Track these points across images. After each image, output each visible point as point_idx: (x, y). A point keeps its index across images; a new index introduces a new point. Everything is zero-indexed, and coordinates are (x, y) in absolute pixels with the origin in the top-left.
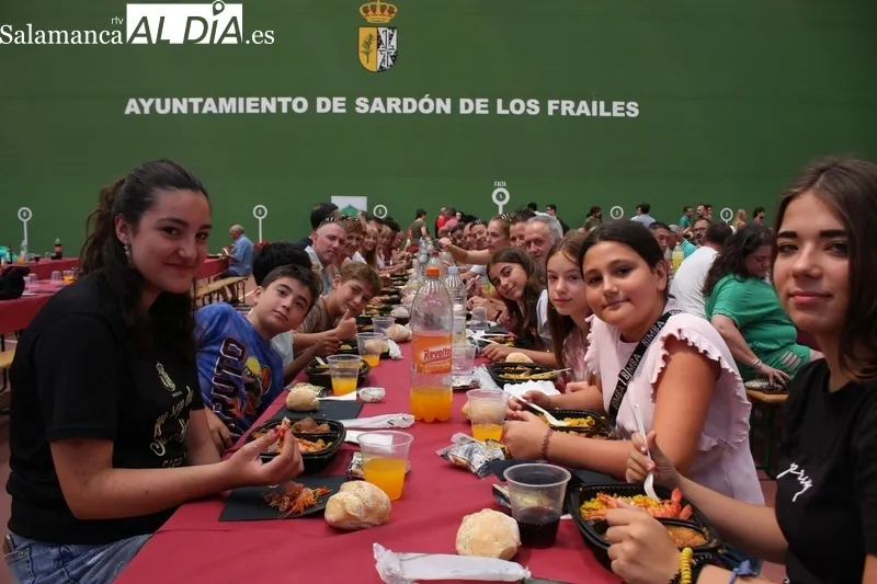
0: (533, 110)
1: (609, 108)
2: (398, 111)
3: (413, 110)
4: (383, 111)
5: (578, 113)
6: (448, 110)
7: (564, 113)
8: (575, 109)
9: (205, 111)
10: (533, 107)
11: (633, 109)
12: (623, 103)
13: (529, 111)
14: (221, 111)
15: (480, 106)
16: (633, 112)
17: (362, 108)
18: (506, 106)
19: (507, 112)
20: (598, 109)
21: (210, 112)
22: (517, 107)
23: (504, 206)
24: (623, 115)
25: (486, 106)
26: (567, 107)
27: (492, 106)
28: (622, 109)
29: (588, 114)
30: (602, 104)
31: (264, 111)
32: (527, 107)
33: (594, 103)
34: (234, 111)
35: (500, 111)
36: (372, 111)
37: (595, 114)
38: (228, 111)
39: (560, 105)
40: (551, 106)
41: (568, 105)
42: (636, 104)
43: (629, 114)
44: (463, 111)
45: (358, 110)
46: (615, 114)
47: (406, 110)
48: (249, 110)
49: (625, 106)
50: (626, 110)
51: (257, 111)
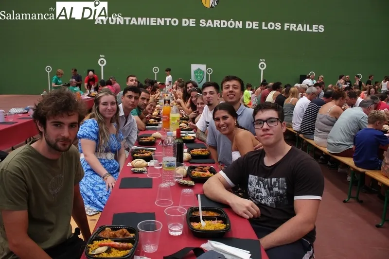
0: (278, 28)
1: (311, 28)
2: (219, 26)
3: (225, 26)
4: (212, 26)
5: (298, 30)
6: (241, 26)
7: (291, 29)
8: (296, 28)
9: (131, 23)
10: (278, 26)
11: (322, 29)
12: (317, 26)
13: (276, 28)
14: (139, 24)
15: (255, 25)
16: (321, 30)
17: (203, 24)
18: (266, 26)
19: (266, 28)
20: (306, 28)
21: (134, 24)
22: (271, 26)
23: (264, 70)
24: (317, 31)
25: (257, 25)
26: (293, 27)
27: (260, 25)
28: (317, 28)
29: (302, 30)
30: (308, 26)
31: (158, 24)
32: (275, 26)
33: (305, 25)
34: (145, 24)
35: (264, 27)
36: (207, 26)
37: (305, 30)
38: (142, 24)
39: (290, 26)
40: (286, 26)
41: (293, 26)
42: (323, 26)
43: (320, 31)
44: (247, 27)
45: (201, 25)
46: (314, 31)
47: (222, 26)
48: (152, 24)
49: (318, 27)
50: (318, 29)
51: (155, 24)
